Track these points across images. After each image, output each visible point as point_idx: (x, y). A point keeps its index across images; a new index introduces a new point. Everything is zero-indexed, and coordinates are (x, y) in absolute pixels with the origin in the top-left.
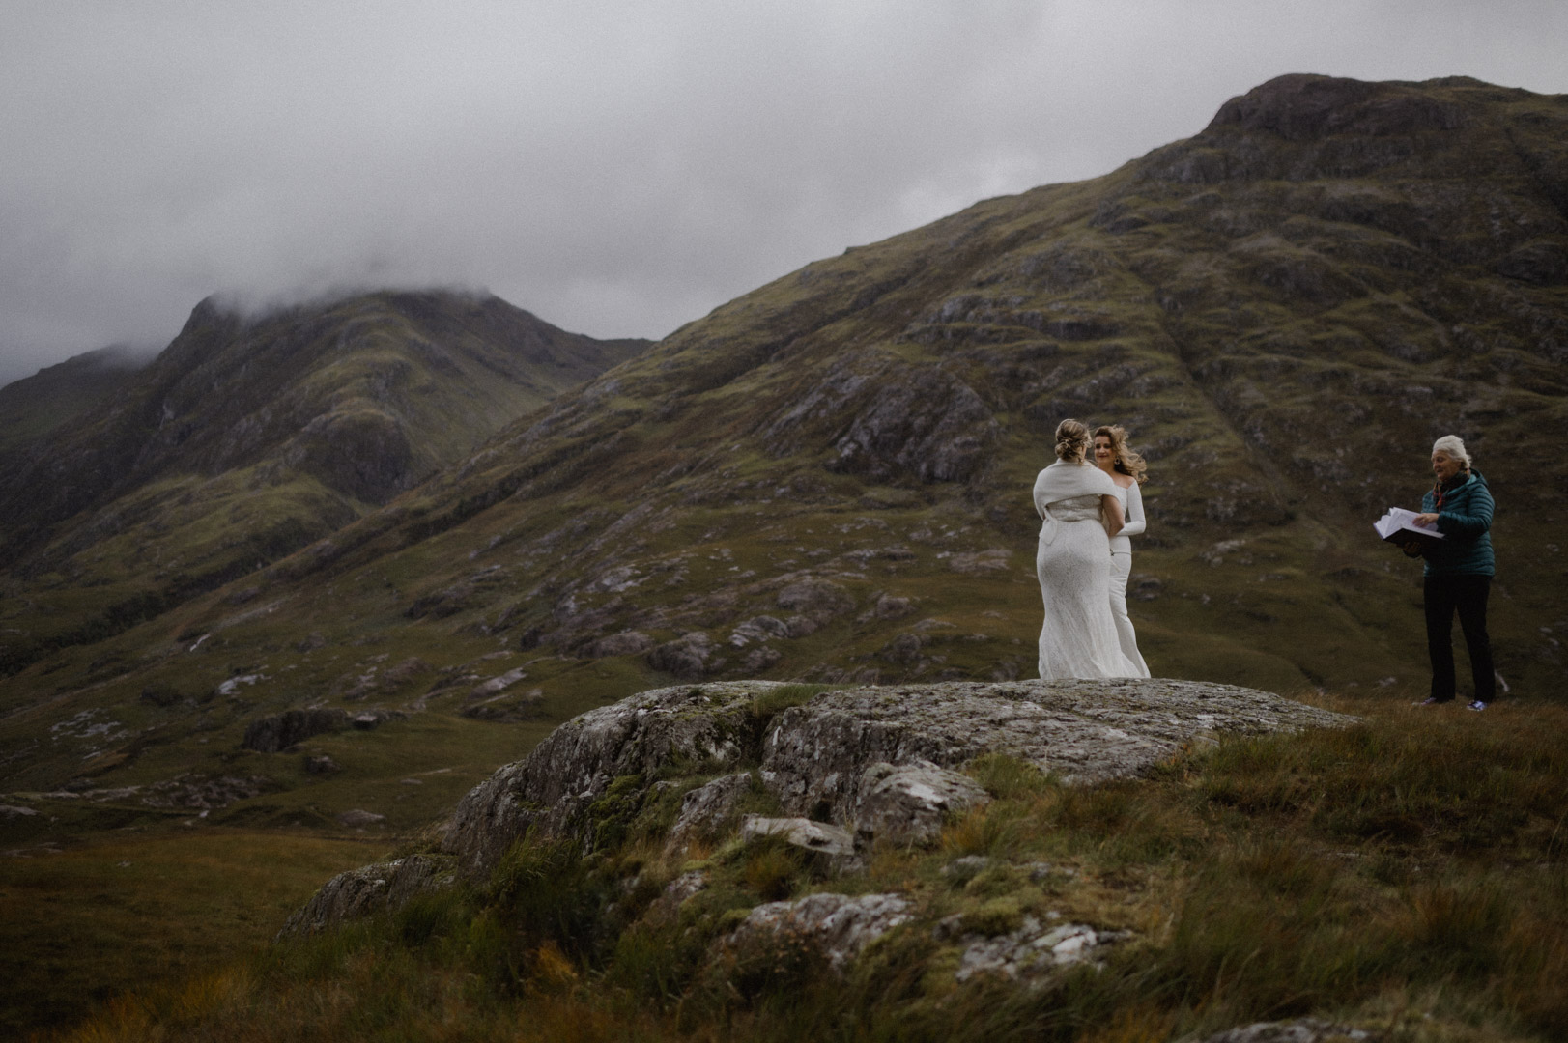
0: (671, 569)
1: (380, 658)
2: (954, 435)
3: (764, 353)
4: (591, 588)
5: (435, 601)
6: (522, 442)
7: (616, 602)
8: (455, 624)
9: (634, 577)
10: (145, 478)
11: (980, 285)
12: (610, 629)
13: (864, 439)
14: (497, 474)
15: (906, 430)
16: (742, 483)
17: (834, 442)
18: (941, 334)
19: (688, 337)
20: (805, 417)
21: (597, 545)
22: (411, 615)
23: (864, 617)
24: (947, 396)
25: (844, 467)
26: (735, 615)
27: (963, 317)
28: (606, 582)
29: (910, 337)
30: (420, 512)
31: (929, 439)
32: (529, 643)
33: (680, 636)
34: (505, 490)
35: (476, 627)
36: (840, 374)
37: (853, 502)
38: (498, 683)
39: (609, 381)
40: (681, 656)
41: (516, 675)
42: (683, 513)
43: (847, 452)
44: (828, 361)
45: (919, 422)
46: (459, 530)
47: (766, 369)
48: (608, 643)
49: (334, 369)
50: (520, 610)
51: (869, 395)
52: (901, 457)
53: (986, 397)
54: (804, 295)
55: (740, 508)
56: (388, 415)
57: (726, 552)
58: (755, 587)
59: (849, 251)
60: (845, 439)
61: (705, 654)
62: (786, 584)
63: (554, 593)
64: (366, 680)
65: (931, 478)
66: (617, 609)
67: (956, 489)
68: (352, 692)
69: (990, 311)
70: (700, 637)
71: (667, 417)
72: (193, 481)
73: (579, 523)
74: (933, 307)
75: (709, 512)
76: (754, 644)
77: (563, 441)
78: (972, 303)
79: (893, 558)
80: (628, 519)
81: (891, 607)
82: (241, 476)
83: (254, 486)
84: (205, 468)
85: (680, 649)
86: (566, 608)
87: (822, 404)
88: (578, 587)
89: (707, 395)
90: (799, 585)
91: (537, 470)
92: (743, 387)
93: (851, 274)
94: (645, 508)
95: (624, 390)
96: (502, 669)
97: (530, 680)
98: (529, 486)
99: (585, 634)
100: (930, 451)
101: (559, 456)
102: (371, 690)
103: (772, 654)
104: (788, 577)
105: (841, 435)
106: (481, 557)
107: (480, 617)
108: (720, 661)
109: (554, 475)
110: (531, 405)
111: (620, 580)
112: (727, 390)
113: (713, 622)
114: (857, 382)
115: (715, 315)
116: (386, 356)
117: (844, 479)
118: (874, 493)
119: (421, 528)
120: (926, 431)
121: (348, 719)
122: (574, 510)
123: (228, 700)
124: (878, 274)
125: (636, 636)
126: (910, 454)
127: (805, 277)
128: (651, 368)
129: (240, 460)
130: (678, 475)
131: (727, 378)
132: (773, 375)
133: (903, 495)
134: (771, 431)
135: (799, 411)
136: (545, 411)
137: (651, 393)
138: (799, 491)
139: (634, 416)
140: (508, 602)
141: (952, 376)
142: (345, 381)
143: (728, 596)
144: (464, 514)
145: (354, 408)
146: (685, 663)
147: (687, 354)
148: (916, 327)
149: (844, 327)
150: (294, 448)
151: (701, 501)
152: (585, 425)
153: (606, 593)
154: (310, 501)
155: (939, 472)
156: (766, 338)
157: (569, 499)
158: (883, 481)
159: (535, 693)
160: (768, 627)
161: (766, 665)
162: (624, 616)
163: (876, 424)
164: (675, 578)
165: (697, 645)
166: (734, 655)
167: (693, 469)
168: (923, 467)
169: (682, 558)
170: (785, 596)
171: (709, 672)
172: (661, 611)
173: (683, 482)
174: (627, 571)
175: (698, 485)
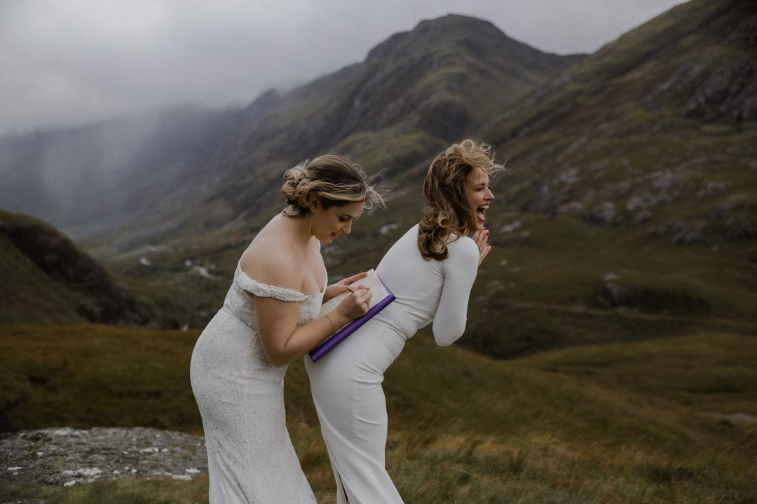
0: (597, 171)
3: (648, 56)
4: (556, 181)
6: (522, 110)
7: (567, 188)
9: (577, 175)
10: (348, 134)
12: (565, 202)
13: (702, 99)
14: (509, 126)
15: (725, 93)
16: (634, 126)
17: (684, 102)
19: (607, 50)
20: (669, 90)
21: (559, 159)
23: (700, 194)
24: (751, 74)
25: (690, 115)
26: (629, 194)
28: (563, 178)
29: (730, 42)
31: (739, 98)
32: (525, 209)
33: (600, 205)
34: (514, 133)
36: (688, 65)
37: (694, 133)
38: (508, 228)
39: (566, 76)
40: (601, 215)
41: (518, 225)
42: (603, 142)
43: (692, 107)
44: (683, 59)
45: (734, 89)
47: (649, 65)
48: (564, 208)
49: (431, 77)
50: (521, 193)
51: (705, 75)
52: (723, 108)
54: (671, 23)
55: (634, 139)
56: (457, 98)
57: (625, 162)
58: (640, 180)
60: (691, 100)
61: (613, 214)
62: (656, 178)
63: (537, 184)
65: (740, 119)
66: (568, 192)
70: (610, 205)
71: (597, 93)
72: (369, 135)
73: (550, 149)
75: (617, 141)
76: (638, 209)
77: (543, 107)
79: (716, 163)
80: (575, 146)
81: (715, 189)
82: (390, 131)
83: (396, 136)
84: (374, 128)
85: (600, 211)
86: (543, 193)
87: (679, 82)
88: (550, 180)
89: (617, 80)
90: (664, 179)
91: (530, 123)
92: (636, 75)
93: (697, 10)
94: (583, 140)
95: (574, 79)
96: (510, 221)
97: (525, 226)
98: (526, 131)
99: (551, 205)
100: (740, 104)
101: (540, 115)
103: (648, 214)
104: (658, 174)
105: (690, 97)
108: (620, 218)
109: (538, 125)
110: (527, 89)
111: (570, 177)
112: (627, 77)
113: (619, 197)
114: (698, 69)
115: (623, 39)
116: (456, 70)
117: (690, 122)
118: (707, 128)
120: (738, 93)
122: (549, 142)
123: (385, 236)
124: (712, 9)
125: (577, 206)
126: (728, 106)
127: (671, 14)
128: (587, 68)
129: (390, 123)
130: (600, 123)
131: (627, 69)
132: (653, 67)
133: (725, 128)
134: (650, 97)
135: (665, 86)
136: (534, 93)
137: (587, 81)
138: (666, 129)
139: (579, 93)
140: (515, 189)
142: (437, 83)
143: (624, 185)
145: (441, 96)
146: (603, 219)
147: (607, 59)
149: (692, 39)
150: (415, 117)
151: (613, 136)
153: (562, 184)
154: (422, 142)
155: (745, 115)
156: (648, 48)
157: (546, 136)
158: (712, 121)
159: (526, 234)
160: (646, 200)
161: (645, 220)
162: (572, 195)
163: (709, 91)
164: (599, 175)
165: (608, 209)
166: (628, 215)
167: (609, 118)
168: (735, 113)
169: (602, 165)
170: (656, 184)
171: (614, 224)
172: (591, 194)
173: (604, 126)
174: (573, 172)
175: (612, 127)
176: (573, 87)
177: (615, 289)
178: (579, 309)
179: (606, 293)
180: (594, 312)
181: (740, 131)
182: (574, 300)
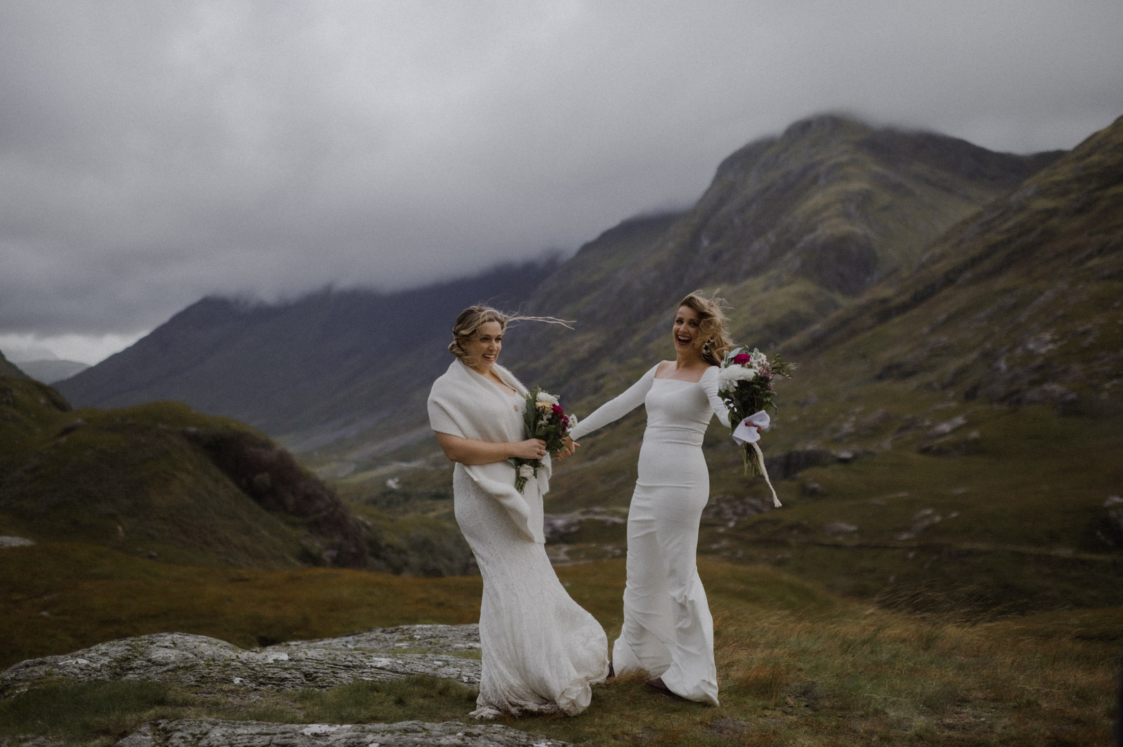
0: (1085, 333)
1: (858, 410)
4: (1019, 351)
5: (898, 366)
6: (961, 241)
7: (1039, 361)
8: (913, 383)
9: (1053, 341)
12: (1033, 383)
14: (941, 268)
21: (1023, 317)
22: (880, 377)
28: (1031, 346)
30: (884, 301)
32: (970, 395)
34: (949, 279)
35: (929, 386)
38: (945, 427)
39: (1030, 186)
41: (960, 420)
42: (1094, 288)
46: (915, 312)
48: (1033, 394)
49: (817, 199)
50: (962, 372)
56: (859, 229)
63: (989, 357)
64: (848, 427)
66: (1040, 368)
68: (837, 435)
71: (1080, 211)
73: (1009, 300)
75: (1117, 286)
77: (994, 237)
80: (1049, 294)
82: (756, 283)
83: (766, 289)
84: (732, 279)
86: (998, 369)
88: (1010, 350)
91: (974, 262)
94: (1062, 285)
95: (1042, 193)
96: (948, 415)
97: (971, 424)
98: (968, 275)
99: (1014, 388)
101: (991, 250)
102: (851, 434)
106: (933, 331)
107: (931, 377)
109: (987, 265)
110: (967, 211)
111: (1041, 343)
116: (856, 186)
119: (885, 312)
121: (833, 456)
122: (1005, 291)
125: (1055, 388)
128: (1063, 173)
129: (756, 270)
130: (1090, 257)
136: (979, 215)
137: (1065, 193)
139: (1051, 213)
140: (953, 365)
142: (826, 207)
144: (918, 299)
145: (832, 227)
150: (792, 259)
151: (1110, 277)
152: (1011, 223)
153: (1031, 355)
154: (805, 297)
157: (1000, 283)
159: (974, 434)
162: (1045, 372)
164: (1090, 339)
167: (1102, 251)
169: (1093, 324)
172: (1077, 367)
173: (1094, 262)
174: (1048, 337)
175: (1107, 263)
176: (1042, 204)
178: (1065, 552)
179: (1109, 526)
180: (1086, 556)
182: (1054, 538)
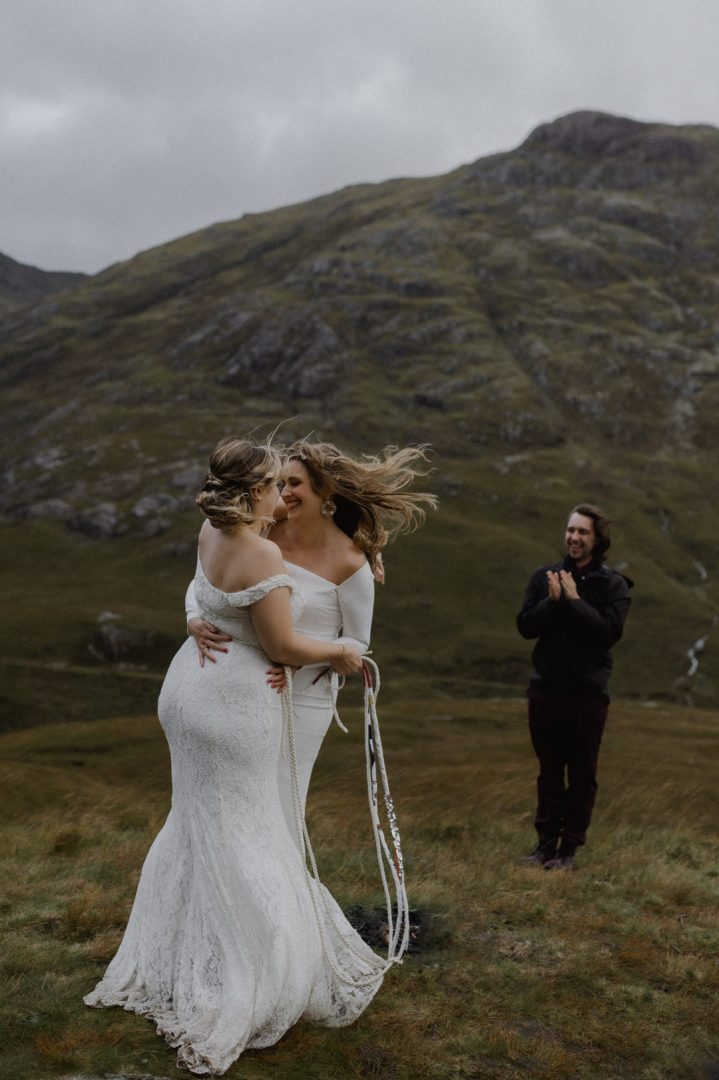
0: (92, 454)
2: (315, 363)
3: (173, 291)
4: (26, 465)
7: (46, 477)
9: (61, 458)
11: (343, 249)
12: (39, 498)
13: (247, 361)
15: (278, 357)
16: (150, 390)
17: (223, 363)
18: (310, 285)
19: (114, 273)
20: (202, 343)
21: (34, 431)
24: (312, 333)
25: (230, 382)
26: (136, 493)
27: (328, 273)
28: (39, 461)
29: (288, 286)
31: (296, 366)
33: (93, 505)
36: (231, 311)
37: (233, 409)
39: (51, 303)
40: (95, 522)
42: (103, 410)
43: (234, 370)
44: (224, 300)
45: (290, 351)
47: (176, 303)
48: (38, 508)
51: (253, 328)
52: (274, 378)
53: (341, 336)
54: (208, 246)
55: (148, 409)
57: (135, 443)
58: (155, 471)
59: (246, 217)
60: (233, 360)
61: (113, 520)
62: (179, 470)
65: (296, 395)
66: (46, 483)
67: (315, 404)
69: (348, 269)
70: (109, 507)
71: (96, 335)
73: (21, 413)
74: (306, 264)
75: (124, 410)
76: (152, 515)
77: (12, 347)
78: (336, 263)
80: (59, 412)
85: (93, 515)
86: (6, 481)
87: (216, 333)
88: (19, 463)
89: (129, 320)
90: (190, 472)
92: (156, 315)
93: (246, 234)
94: (73, 404)
95: (61, 311)
99: (19, 501)
100: (297, 374)
101: (9, 359)
103: (164, 523)
104: (181, 464)
105: (231, 356)
108: (124, 527)
111: (49, 459)
112: (144, 317)
113: (125, 496)
114: (244, 317)
115: (139, 259)
117: (227, 391)
118: (252, 404)
120: (295, 358)
122: (19, 403)
124: (266, 235)
125: (60, 505)
126: (281, 375)
127: (211, 233)
128: (84, 296)
130: (100, 380)
131: (144, 307)
132: (181, 307)
133: (274, 406)
134: (174, 352)
135: (198, 337)
137: (83, 315)
138: (196, 399)
139: (68, 332)
141: (316, 317)
143: (132, 477)
146: (97, 527)
147: (115, 286)
148: (291, 278)
149: (236, 274)
151: (118, 402)
152: (30, 336)
153: (39, 470)
155: (303, 390)
156: (175, 278)
157: (15, 394)
158: (259, 394)
160: (163, 502)
161: (161, 532)
162: (52, 488)
163: (256, 350)
164: (93, 461)
165: (107, 514)
166: (136, 523)
167: (113, 376)
168: (291, 386)
169: (100, 445)
170: (178, 480)
171: (115, 535)
172: (81, 486)
173: (105, 386)
174: (55, 453)
175: (116, 389)
176: (61, 322)
177: (113, 635)
178: (59, 665)
179: (100, 641)
180: (78, 669)
181: (295, 412)
182: (49, 651)
